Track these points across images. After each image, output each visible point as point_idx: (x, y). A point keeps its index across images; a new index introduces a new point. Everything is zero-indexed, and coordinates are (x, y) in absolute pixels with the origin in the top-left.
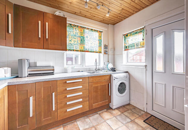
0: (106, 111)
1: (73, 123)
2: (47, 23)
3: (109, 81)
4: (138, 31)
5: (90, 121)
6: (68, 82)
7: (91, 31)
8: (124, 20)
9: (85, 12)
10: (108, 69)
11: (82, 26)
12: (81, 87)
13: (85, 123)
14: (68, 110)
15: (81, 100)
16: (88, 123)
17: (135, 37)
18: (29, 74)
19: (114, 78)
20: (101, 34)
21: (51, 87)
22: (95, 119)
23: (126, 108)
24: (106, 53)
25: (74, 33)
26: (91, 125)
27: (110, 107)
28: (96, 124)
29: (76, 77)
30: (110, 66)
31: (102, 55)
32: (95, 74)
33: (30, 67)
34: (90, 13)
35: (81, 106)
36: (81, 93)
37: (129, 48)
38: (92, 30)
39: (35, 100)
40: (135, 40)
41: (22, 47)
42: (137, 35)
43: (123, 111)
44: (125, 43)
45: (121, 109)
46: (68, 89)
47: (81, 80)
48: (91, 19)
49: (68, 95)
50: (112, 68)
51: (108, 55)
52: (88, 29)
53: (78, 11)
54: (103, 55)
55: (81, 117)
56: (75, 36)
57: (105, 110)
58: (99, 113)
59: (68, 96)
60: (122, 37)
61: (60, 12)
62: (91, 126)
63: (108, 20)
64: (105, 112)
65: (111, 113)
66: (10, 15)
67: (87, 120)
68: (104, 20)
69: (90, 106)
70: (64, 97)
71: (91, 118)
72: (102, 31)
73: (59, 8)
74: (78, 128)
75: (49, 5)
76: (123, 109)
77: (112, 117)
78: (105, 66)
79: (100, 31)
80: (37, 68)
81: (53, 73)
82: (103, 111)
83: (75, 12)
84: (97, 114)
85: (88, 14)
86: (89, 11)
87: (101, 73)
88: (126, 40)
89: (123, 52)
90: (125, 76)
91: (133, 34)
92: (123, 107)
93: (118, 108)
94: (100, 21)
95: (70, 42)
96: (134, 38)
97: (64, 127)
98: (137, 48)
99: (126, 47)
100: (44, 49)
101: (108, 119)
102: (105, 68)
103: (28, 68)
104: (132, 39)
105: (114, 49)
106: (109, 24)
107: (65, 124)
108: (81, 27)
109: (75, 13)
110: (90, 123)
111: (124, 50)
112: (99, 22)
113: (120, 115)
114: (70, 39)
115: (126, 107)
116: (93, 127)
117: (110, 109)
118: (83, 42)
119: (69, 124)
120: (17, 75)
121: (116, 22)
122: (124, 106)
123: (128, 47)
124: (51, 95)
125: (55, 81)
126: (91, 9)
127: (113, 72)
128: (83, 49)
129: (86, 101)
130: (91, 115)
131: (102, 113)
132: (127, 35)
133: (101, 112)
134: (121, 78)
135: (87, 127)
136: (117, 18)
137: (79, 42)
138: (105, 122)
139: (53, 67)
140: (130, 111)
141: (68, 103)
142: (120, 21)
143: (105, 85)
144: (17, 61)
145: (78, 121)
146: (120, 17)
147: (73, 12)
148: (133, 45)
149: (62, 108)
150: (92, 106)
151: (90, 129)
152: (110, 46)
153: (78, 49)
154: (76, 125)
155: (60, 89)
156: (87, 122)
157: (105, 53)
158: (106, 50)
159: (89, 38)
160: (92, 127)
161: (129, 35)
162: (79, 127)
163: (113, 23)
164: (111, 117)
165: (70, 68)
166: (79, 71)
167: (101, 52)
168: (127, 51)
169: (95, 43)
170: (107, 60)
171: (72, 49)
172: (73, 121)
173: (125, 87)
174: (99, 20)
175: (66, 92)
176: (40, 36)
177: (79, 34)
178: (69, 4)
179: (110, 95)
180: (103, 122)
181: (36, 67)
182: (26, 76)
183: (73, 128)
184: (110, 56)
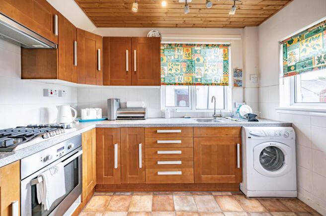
0: (229, 196)
1: (167, 194)
2: (135, 51)
3: (238, 139)
4: (321, 25)
5: (194, 202)
6: (159, 131)
7: (206, 48)
8: (281, 9)
9: (191, 19)
10: (241, 117)
11: (189, 43)
12: (180, 142)
13: (186, 202)
14: (159, 173)
15: (180, 162)
16: (191, 203)
17: (312, 42)
18: (118, 117)
19: (248, 135)
20: (226, 50)
21: (138, 136)
22: (204, 201)
23: (285, 206)
24: (239, 85)
25: (176, 57)
26: (195, 208)
27: (240, 190)
28: (203, 211)
29: (172, 126)
30: (246, 109)
31: (229, 88)
32: (212, 122)
33: (120, 108)
34: (200, 19)
35: (180, 173)
36: (180, 152)
37: (297, 70)
38: (207, 45)
39: (120, 149)
40: (315, 48)
41: (111, 85)
42: (321, 37)
43: (271, 208)
44: (285, 60)
45: (268, 203)
46: (159, 142)
47: (179, 131)
48: (205, 27)
49: (159, 150)
50: (249, 114)
51: (244, 88)
52: (199, 45)
53: (180, 21)
54: (232, 88)
55: (182, 191)
56: (177, 61)
57: (230, 193)
58: (214, 193)
59: (159, 152)
60: (277, 47)
61: (154, 31)
62: (193, 210)
63: (242, 20)
64: (227, 197)
65: (241, 204)
66: (99, 50)
67: (191, 198)
68: (231, 22)
69: (197, 176)
70: (154, 152)
71: (198, 198)
72: (228, 43)
73: (153, 25)
74: (172, 205)
75: (141, 25)
76: (272, 205)
77: (241, 210)
78: (236, 110)
79: (224, 45)
80: (127, 110)
81: (144, 117)
82: (224, 193)
83: (177, 24)
84: (212, 194)
85: (197, 21)
86: (199, 16)
87: (223, 122)
88: (288, 53)
89: (281, 80)
90: (283, 133)
91: (307, 37)
92: (275, 199)
93: (261, 199)
94: (225, 27)
95: (170, 72)
96: (309, 45)
97: (154, 195)
98: (319, 68)
99: (289, 68)
100: (132, 85)
101: (229, 211)
102: (234, 114)
103: (118, 110)
104: (304, 47)
105: (259, 76)
106: (246, 27)
107: (157, 193)
108: (187, 45)
109: (177, 26)
110: (193, 204)
111: (282, 74)
112: (222, 28)
113: (261, 213)
114: (170, 67)
115: (284, 202)
116: (197, 213)
117: (242, 195)
118: (191, 69)
119: (162, 194)
120: (107, 117)
121: (262, 19)
122: (278, 199)
123: (292, 68)
124: (137, 146)
125: (142, 129)
126: (201, 11)
127: (250, 122)
128: (190, 80)
129: (189, 167)
130: (199, 193)
131: (222, 196)
132: (290, 42)
133: (220, 194)
134: (269, 136)
135: (187, 209)
136: (261, 9)
137: (184, 70)
138: (222, 213)
139: (145, 109)
140: (294, 214)
141: (159, 163)
142: (272, 15)
143: (228, 146)
144: (107, 102)
145: (176, 195)
146: (269, 5)
147: (172, 25)
148: (307, 62)
149: (151, 167)
150: (200, 178)
151: (191, 214)
152: (249, 71)
153: (182, 82)
154: (171, 199)
155: (149, 140)
156: (188, 202)
157: (237, 84)
158: (240, 79)
159: (201, 61)
160: (194, 212)
161: (295, 39)
162: (175, 204)
163: (254, 23)
164: (237, 210)
165: (169, 111)
166: (184, 117)
167: (227, 84)
168: (292, 77)
169: (213, 67)
170: (242, 99)
171: (173, 82)
172: (168, 193)
173: (281, 157)
174: (222, 26)
175: (156, 145)
176: (127, 70)
177: (184, 58)
178: (165, 15)
179: (239, 166)
180: (219, 212)
181: (126, 108)
182: (115, 119)
183: (165, 201)
184: (248, 91)
